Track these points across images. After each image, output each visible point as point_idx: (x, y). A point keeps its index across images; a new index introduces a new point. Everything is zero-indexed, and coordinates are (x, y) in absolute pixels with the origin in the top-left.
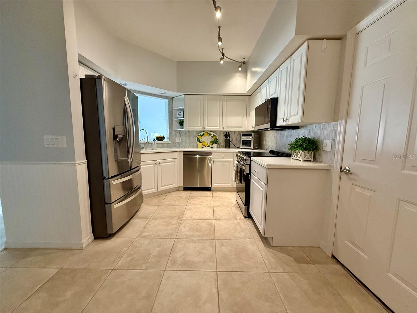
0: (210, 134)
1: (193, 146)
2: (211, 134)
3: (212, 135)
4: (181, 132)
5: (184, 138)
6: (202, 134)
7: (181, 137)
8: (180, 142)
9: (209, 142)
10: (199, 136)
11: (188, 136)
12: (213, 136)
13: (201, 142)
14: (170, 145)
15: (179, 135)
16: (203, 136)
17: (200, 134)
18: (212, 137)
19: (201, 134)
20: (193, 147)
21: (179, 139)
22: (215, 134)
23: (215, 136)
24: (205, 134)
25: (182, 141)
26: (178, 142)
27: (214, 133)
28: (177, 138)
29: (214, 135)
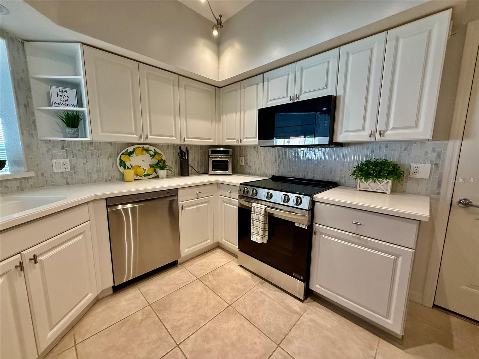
0: (148, 151)
1: (109, 178)
2: (151, 151)
3: (152, 153)
4: (69, 146)
5: (81, 161)
6: (130, 149)
7: (70, 156)
8: (68, 170)
9: (147, 168)
10: (123, 154)
11: (92, 155)
12: (155, 155)
13: (128, 168)
14: (31, 182)
15: (62, 153)
16: (134, 155)
17: (127, 151)
18: (153, 156)
19: (129, 151)
20: (110, 180)
21: (64, 163)
22: (158, 151)
23: (159, 153)
24: (138, 151)
25: (73, 168)
26: (62, 172)
27: (156, 149)
28: (54, 161)
29: (156, 153)
